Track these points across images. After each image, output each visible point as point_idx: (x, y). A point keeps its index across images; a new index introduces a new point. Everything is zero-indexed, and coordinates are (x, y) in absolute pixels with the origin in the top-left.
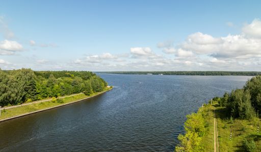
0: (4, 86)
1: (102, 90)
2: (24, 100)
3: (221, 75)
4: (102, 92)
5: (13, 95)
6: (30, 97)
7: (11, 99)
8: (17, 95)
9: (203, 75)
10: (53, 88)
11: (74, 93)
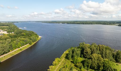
0: (3, 49)
1: (36, 41)
2: (9, 51)
3: (92, 24)
4: (36, 42)
5: (6, 51)
6: (11, 50)
7: (5, 52)
8: (7, 51)
9: (84, 24)
10: (18, 45)
11: (26, 44)
